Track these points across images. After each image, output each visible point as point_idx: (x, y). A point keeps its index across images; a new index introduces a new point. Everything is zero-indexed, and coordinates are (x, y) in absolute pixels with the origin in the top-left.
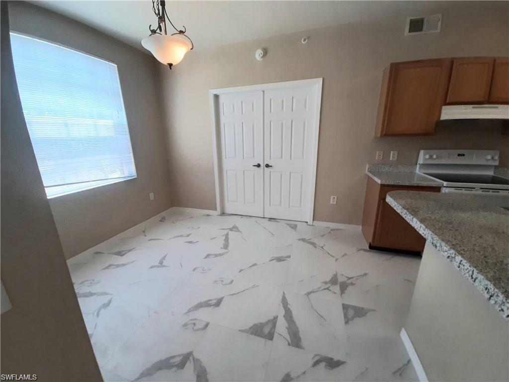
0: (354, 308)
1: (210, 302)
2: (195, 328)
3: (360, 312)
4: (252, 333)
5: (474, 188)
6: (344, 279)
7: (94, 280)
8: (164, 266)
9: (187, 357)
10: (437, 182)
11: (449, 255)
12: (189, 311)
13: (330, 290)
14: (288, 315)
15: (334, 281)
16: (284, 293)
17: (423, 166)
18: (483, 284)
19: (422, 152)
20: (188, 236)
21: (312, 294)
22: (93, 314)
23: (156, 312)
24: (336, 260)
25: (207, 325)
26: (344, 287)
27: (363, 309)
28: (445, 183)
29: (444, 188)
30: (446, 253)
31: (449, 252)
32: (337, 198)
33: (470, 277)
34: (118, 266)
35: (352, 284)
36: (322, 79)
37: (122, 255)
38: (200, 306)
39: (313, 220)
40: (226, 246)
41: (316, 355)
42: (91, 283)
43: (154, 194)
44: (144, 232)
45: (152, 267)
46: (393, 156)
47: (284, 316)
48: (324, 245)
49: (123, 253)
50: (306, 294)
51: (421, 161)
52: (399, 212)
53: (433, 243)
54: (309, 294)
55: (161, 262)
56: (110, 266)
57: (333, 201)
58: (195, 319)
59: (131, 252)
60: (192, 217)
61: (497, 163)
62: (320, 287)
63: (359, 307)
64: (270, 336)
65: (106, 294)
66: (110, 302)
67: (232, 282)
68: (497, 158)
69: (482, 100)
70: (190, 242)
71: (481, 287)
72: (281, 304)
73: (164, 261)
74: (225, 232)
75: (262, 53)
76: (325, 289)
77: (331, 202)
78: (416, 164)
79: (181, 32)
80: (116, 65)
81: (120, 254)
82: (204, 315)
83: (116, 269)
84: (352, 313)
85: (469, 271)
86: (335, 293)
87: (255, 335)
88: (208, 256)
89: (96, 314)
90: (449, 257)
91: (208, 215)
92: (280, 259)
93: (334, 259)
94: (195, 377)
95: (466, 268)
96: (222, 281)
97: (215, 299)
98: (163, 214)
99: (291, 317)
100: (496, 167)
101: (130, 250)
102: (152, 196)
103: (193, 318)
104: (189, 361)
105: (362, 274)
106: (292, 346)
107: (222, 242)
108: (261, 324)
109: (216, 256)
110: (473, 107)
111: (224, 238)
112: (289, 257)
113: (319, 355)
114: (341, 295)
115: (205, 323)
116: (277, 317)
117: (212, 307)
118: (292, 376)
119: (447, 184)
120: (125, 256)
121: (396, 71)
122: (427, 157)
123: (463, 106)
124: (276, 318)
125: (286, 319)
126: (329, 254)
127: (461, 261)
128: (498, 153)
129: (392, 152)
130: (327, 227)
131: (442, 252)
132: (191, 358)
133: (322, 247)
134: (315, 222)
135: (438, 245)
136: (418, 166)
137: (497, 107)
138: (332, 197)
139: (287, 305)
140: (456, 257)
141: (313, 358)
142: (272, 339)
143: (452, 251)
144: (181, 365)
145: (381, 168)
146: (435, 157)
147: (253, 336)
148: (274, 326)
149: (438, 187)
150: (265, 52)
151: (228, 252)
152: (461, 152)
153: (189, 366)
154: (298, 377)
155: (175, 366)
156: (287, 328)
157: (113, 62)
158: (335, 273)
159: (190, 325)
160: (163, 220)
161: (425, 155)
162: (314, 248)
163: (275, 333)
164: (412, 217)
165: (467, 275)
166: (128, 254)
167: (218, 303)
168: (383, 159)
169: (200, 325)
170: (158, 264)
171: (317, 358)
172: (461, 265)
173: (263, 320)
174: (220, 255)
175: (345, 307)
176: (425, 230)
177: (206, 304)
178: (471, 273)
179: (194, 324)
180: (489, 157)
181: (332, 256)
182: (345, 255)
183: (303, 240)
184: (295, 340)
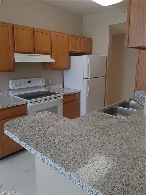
5: (41, 100)
10: (24, 100)
11: (62, 172)
17: (13, 90)
18: (88, 189)
19: (10, 82)
28: (28, 101)
29: (28, 104)
30: (60, 171)
31: (61, 170)
33: (79, 185)
51: (11, 88)
52: (18, 143)
53: (49, 165)
61: (45, 84)
68: (44, 81)
69: (32, 51)
71: (88, 191)
78: (9, 90)
85: (77, 182)
90: (62, 173)
95: (75, 179)
100: (45, 86)
110: (29, 55)
119: (29, 101)
122: (14, 85)
123: (24, 54)
127: (71, 175)
128: (44, 78)
131: (57, 171)
135: (53, 166)
136: (11, 91)
137: (39, 56)
140: (67, 173)
143: (63, 169)
146: (18, 84)
149: (26, 104)
152: (29, 80)
161: (12, 84)
164: (29, 146)
165: (77, 184)
172: (71, 178)
176: (41, 156)
178: (78, 182)
180: (41, 82)
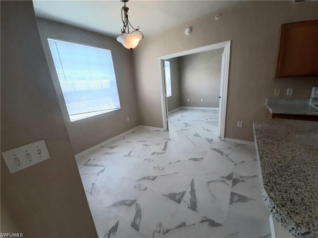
0: (239, 196)
1: (149, 178)
2: (140, 189)
3: (242, 199)
4: (169, 197)
6: (238, 177)
7: (99, 159)
8: (131, 156)
9: (133, 202)
12: (139, 180)
13: (225, 182)
14: (193, 192)
15: (230, 177)
16: (193, 179)
17: (315, 99)
19: (314, 89)
20: (145, 141)
21: (212, 183)
22: (96, 174)
23: (123, 178)
24: (235, 164)
25: (146, 188)
26: (235, 182)
27: (245, 197)
32: (243, 122)
34: (110, 154)
35: (242, 181)
36: (230, 41)
37: (112, 149)
38: (144, 178)
39: (225, 137)
40: (165, 149)
41: (204, 217)
42: (98, 160)
43: (129, 118)
44: (124, 138)
45: (125, 156)
46: (289, 92)
47: (190, 192)
48: (229, 154)
49: (113, 147)
50: (207, 182)
51: (313, 96)
54: (209, 182)
55: (129, 154)
56: (107, 153)
57: (239, 124)
58: (140, 185)
59: (117, 147)
60: (149, 132)
62: (218, 180)
63: (243, 196)
64: (179, 201)
65: (103, 166)
66: (104, 170)
67: (164, 169)
70: (145, 145)
72: (190, 185)
73: (131, 154)
74: (166, 141)
75: (189, 30)
76: (222, 181)
77: (238, 125)
78: (310, 98)
79: (137, 30)
80: (110, 51)
81: (112, 148)
82: (146, 183)
83: (109, 155)
84: (237, 199)
86: (228, 185)
87: (170, 199)
88: (154, 153)
89: (97, 174)
91: (158, 131)
92: (195, 160)
93: (234, 164)
94: (135, 212)
96: (159, 168)
97: (153, 176)
98: (134, 129)
99: (194, 193)
101: (116, 146)
102: (128, 119)
103: (140, 184)
104: (133, 204)
105: (253, 175)
106: (191, 209)
107: (162, 146)
108: (175, 193)
109: (158, 153)
111: (165, 144)
112: (202, 159)
113: (206, 217)
114: (232, 187)
115: (145, 188)
116: (186, 192)
117: (150, 180)
118: (187, 224)
120: (113, 149)
121: (286, 29)
124: (184, 192)
125: (191, 194)
126: (231, 160)
129: (288, 89)
130: (235, 143)
132: (135, 203)
133: (227, 155)
134: (225, 138)
136: (311, 99)
138: (239, 122)
139: (193, 186)
141: (202, 218)
142: (179, 203)
144: (130, 205)
145: (278, 101)
147: (169, 199)
148: (183, 196)
150: (191, 29)
151: (165, 152)
153: (134, 206)
154: (190, 225)
155: (127, 205)
156: (190, 199)
157: (109, 49)
158: (232, 172)
159: (138, 187)
160: (134, 132)
161: (315, 91)
162: (221, 155)
163: (182, 200)
166: (115, 148)
167: (154, 179)
168: (280, 94)
169: (143, 188)
170: (128, 155)
171: (204, 219)
173: (177, 192)
174: (161, 153)
175: (233, 194)
177: (148, 178)
179: (140, 187)
181: (233, 161)
182: (244, 162)
183: (215, 149)
184: (194, 206)
